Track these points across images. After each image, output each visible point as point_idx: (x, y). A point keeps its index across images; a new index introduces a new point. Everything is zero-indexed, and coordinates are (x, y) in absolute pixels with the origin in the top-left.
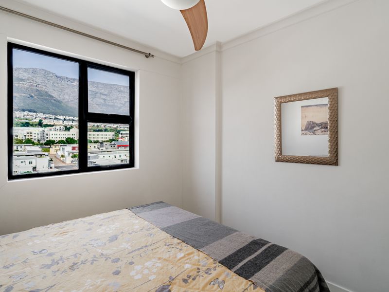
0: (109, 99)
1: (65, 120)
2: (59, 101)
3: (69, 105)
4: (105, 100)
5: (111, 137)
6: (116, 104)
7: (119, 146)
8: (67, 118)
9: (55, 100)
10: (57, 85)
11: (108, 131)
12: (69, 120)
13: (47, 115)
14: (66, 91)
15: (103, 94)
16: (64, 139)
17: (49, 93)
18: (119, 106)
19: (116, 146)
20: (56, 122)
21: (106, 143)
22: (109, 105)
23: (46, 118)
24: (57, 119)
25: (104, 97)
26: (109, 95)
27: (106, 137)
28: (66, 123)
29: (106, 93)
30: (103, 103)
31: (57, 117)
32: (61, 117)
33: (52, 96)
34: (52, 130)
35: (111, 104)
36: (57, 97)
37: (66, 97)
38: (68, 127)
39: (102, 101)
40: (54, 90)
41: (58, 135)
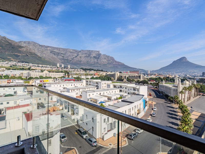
0: (65, 56)
1: (42, 67)
2: (41, 58)
3: (46, 59)
4: (63, 57)
5: (63, 76)
6: (69, 59)
7: (65, 80)
8: (44, 66)
9: (38, 57)
10: (39, 49)
11: (63, 72)
12: (45, 67)
13: (34, 65)
14: (44, 52)
15: (62, 54)
16: (38, 77)
17: (36, 53)
18: (70, 59)
19: (64, 80)
20: (37, 68)
21: (58, 79)
22: (65, 59)
23: (33, 66)
24: (38, 66)
25: (63, 55)
26: (65, 54)
27: (60, 75)
28: (42, 68)
29: (64, 53)
30: (62, 58)
31: (39, 65)
32: (41, 66)
33: (37, 55)
34: (34, 72)
35: (66, 58)
36: (40, 55)
37: (44, 55)
38: (43, 70)
39: (62, 57)
40: (38, 52)
41: (36, 74)
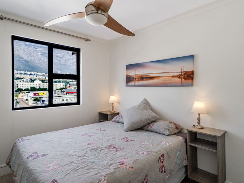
0: (62, 60)
1: (31, 74)
2: (28, 62)
3: (35, 64)
4: (59, 61)
5: (62, 87)
6: (67, 64)
7: (67, 93)
8: (33, 73)
9: (25, 61)
10: (26, 50)
11: (61, 82)
12: (34, 75)
13: (19, 71)
14: (32, 55)
16: (29, 88)
17: (21, 56)
18: (69, 64)
19: (65, 93)
20: (25, 76)
21: (58, 91)
22: (62, 64)
23: (18, 73)
24: (25, 74)
26: (63, 57)
27: (58, 86)
28: (31, 76)
29: (60, 56)
31: (25, 72)
32: (29, 73)
33: (23, 58)
34: (21, 81)
35: (64, 63)
36: (26, 58)
37: (32, 58)
38: (33, 79)
40: (24, 54)
41: (25, 85)
